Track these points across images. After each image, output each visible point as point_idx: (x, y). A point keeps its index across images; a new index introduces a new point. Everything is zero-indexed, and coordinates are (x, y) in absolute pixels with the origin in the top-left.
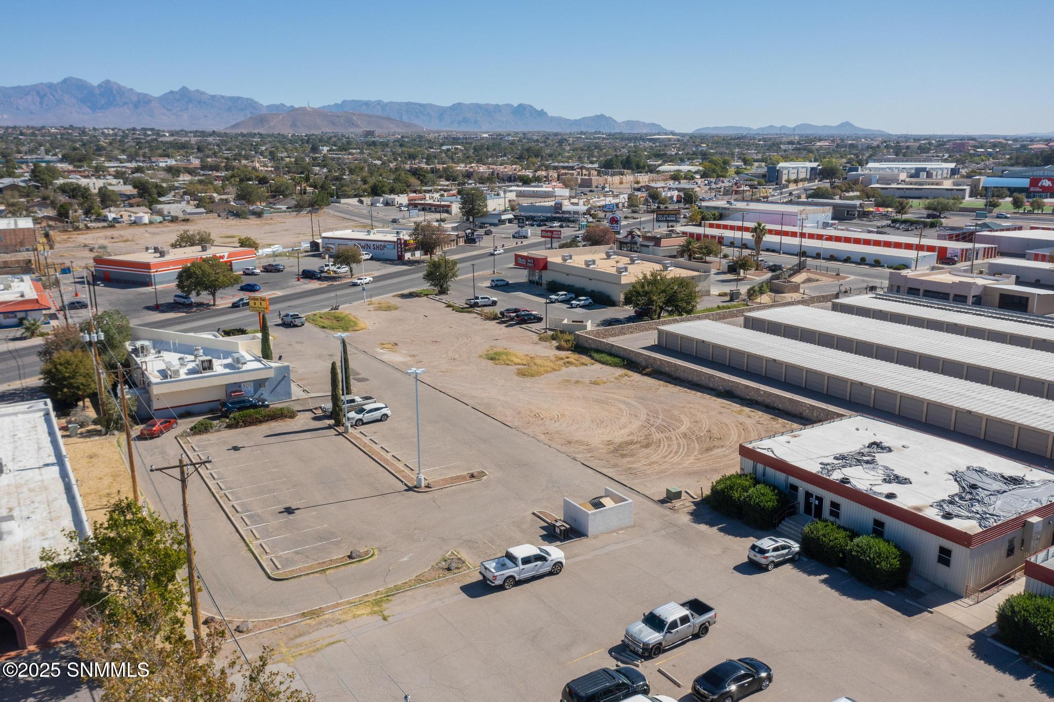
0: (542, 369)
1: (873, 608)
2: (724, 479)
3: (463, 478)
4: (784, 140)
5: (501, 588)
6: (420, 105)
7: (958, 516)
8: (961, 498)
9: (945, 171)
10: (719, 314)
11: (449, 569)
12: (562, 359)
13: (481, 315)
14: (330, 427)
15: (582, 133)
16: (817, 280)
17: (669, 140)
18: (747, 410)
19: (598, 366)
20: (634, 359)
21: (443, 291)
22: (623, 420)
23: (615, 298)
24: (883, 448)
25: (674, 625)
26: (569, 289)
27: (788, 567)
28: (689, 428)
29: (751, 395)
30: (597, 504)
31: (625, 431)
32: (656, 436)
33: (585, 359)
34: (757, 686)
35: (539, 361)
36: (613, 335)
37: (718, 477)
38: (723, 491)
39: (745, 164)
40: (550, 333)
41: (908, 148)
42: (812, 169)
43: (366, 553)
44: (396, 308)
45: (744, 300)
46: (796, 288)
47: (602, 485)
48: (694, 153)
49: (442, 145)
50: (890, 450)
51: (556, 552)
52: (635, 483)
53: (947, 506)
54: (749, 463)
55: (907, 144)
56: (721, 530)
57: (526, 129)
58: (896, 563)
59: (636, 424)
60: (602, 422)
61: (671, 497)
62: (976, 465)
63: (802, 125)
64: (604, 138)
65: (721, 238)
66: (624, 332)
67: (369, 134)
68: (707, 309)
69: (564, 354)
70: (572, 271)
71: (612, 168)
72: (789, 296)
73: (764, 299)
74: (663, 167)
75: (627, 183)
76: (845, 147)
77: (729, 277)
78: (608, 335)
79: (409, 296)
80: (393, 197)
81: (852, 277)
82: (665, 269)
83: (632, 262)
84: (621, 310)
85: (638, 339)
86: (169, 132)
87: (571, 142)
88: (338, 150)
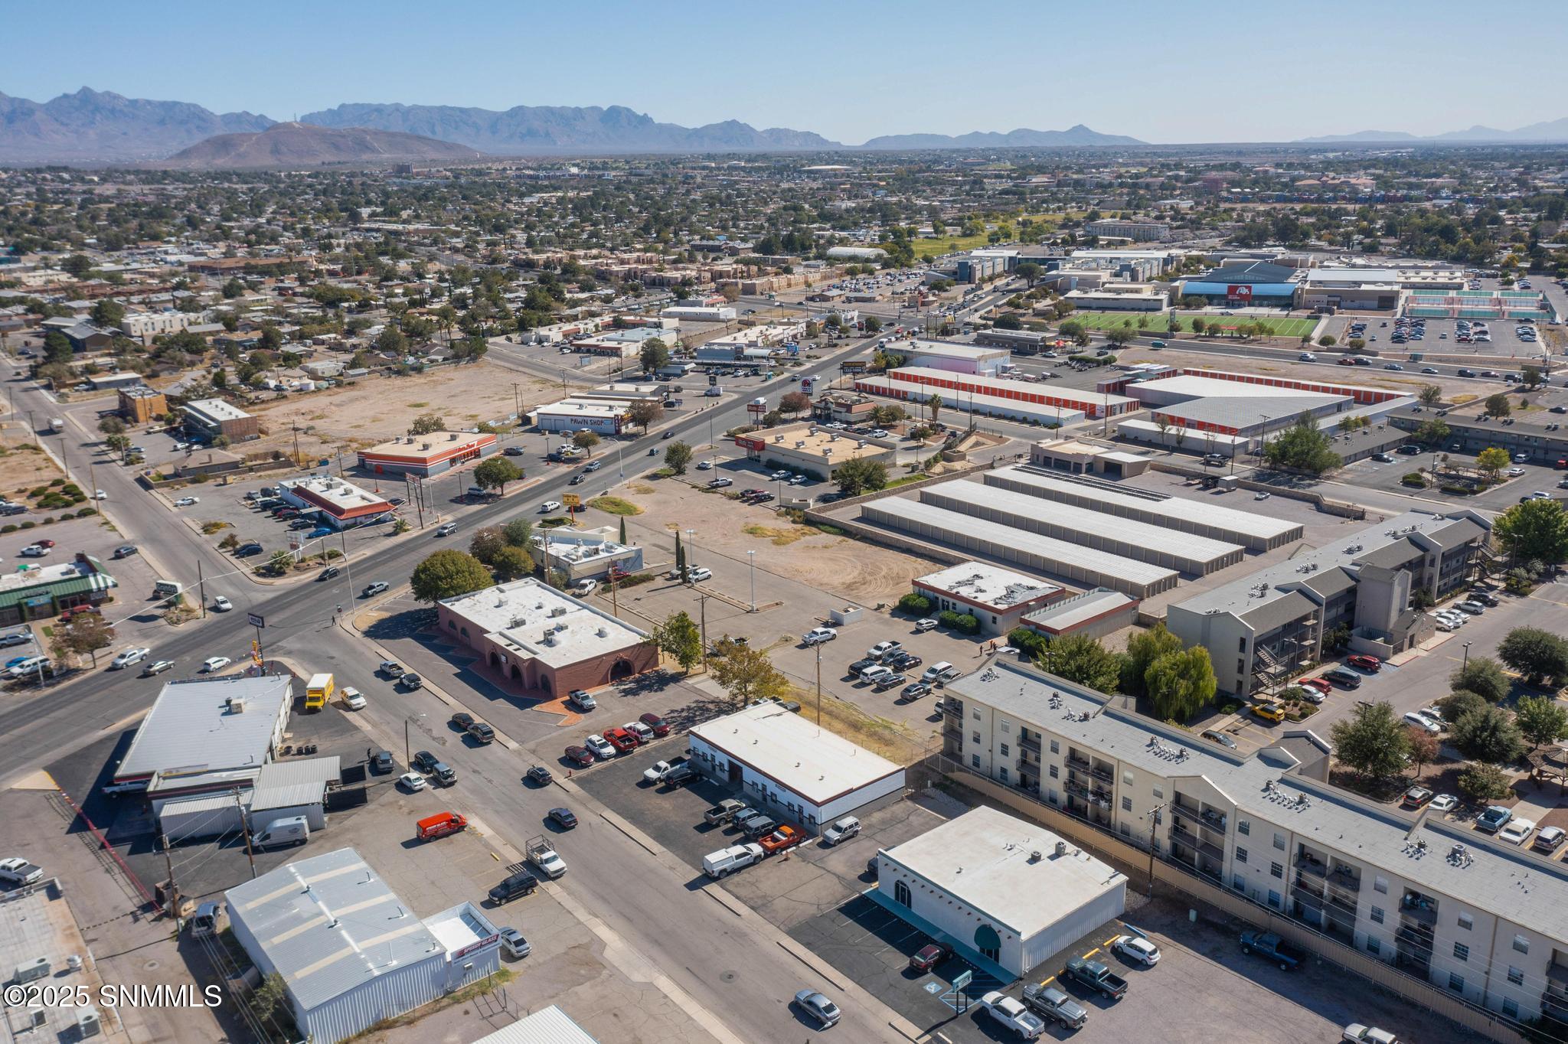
0: (789, 539)
1: (965, 642)
2: (905, 597)
3: (773, 605)
4: (992, 168)
5: (811, 645)
6: (462, 110)
7: (1002, 604)
8: (1005, 597)
9: (1155, 263)
10: (902, 488)
11: (787, 641)
12: (799, 530)
13: (725, 495)
14: (679, 584)
15: (710, 157)
16: (982, 444)
17: (836, 173)
18: (918, 559)
19: (824, 535)
20: (848, 529)
21: (680, 472)
22: (849, 570)
23: (823, 475)
24: (980, 577)
25: (886, 648)
26: (786, 467)
27: (932, 631)
28: (887, 572)
29: (923, 551)
30: (847, 611)
31: (851, 576)
32: (869, 578)
33: (814, 530)
34: (916, 665)
35: (785, 533)
36: (830, 510)
37: (902, 596)
38: (904, 602)
39: (936, 232)
40: (784, 509)
41: (1147, 186)
42: (1011, 258)
44: (652, 491)
45: (922, 471)
46: (962, 457)
47: (846, 604)
48: (872, 209)
49: (521, 195)
50: (983, 578)
51: (833, 631)
52: (860, 602)
53: (998, 601)
54: (916, 588)
56: (903, 619)
57: (627, 151)
58: (976, 624)
59: (856, 573)
60: (836, 572)
61: (880, 607)
62: (1019, 582)
63: (1018, 131)
64: (743, 169)
65: (905, 393)
66: (835, 507)
67: (402, 170)
68: (897, 482)
69: (799, 526)
70: (785, 452)
71: (773, 254)
72: (958, 465)
73: (938, 468)
74: (836, 250)
75: (797, 284)
76: (1068, 185)
77: (913, 443)
78: (824, 510)
79: (654, 477)
80: (543, 331)
81: (1013, 439)
82: (860, 447)
83: (833, 440)
84: (831, 488)
85: (846, 513)
86: (96, 173)
87: (699, 180)
88: (384, 214)
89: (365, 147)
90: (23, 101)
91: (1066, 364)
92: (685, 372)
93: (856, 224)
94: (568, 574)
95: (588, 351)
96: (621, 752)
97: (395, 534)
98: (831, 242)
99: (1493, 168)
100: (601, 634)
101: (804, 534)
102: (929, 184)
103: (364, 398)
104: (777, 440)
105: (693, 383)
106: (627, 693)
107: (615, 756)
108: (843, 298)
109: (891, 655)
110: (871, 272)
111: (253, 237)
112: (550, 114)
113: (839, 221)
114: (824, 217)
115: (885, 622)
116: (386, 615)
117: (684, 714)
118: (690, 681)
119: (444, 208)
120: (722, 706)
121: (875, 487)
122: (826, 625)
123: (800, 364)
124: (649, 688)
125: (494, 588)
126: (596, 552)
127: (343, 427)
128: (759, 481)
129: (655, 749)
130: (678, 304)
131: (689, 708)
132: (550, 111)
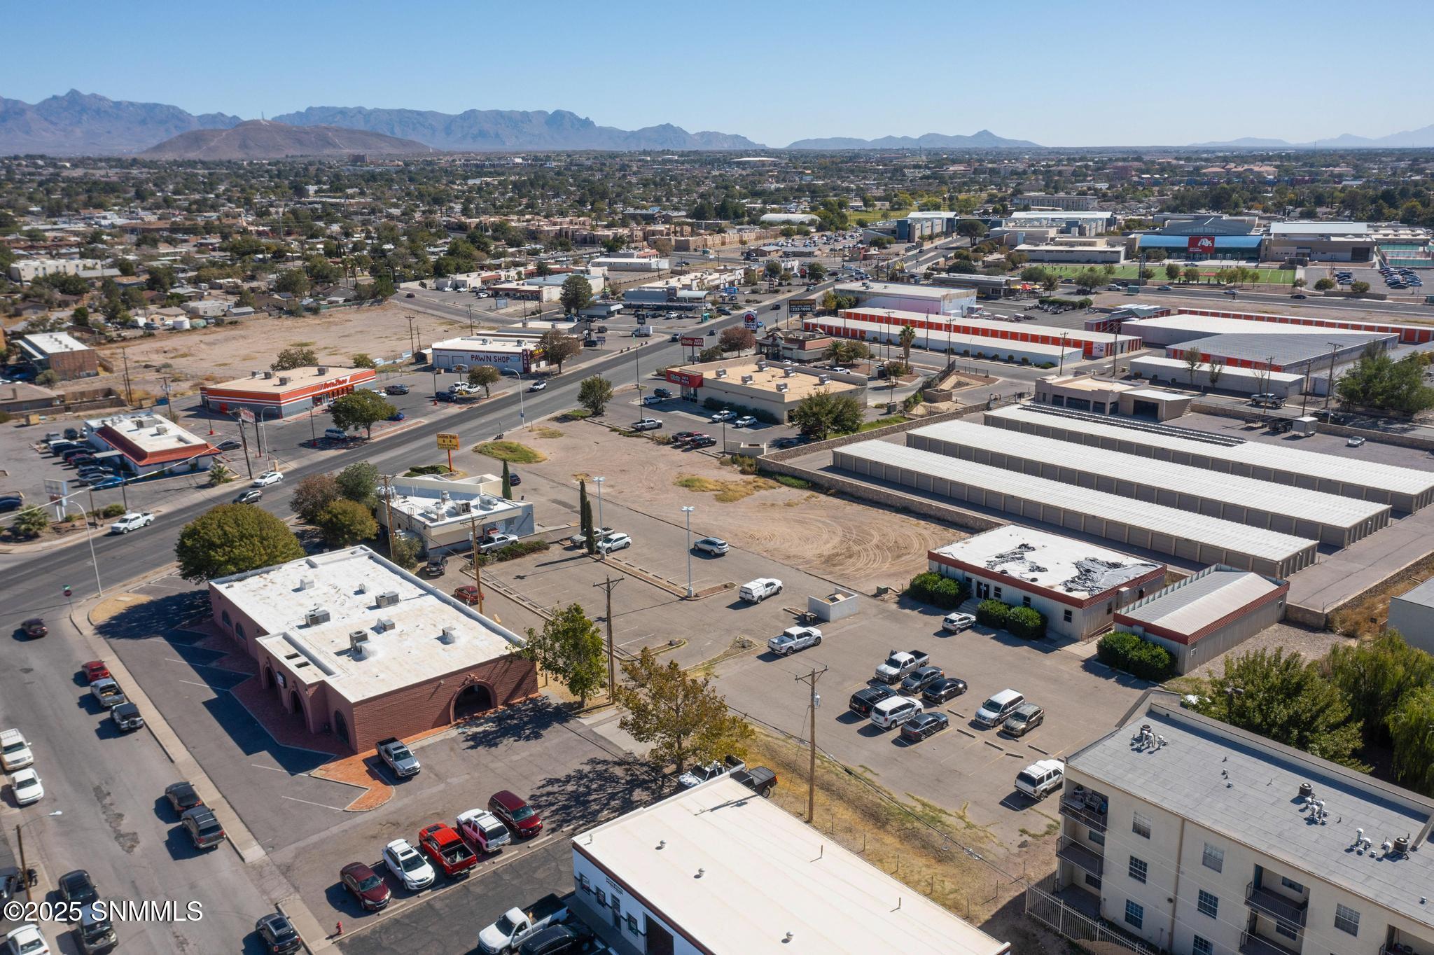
0: (737, 494)
1: (1024, 651)
2: (920, 576)
3: (719, 588)
4: (909, 161)
5: (785, 655)
6: (419, 113)
7: (1076, 590)
8: (1079, 579)
9: (1100, 223)
10: (882, 431)
11: (744, 647)
12: (750, 483)
13: (652, 439)
14: (584, 556)
15: (645, 153)
16: (968, 384)
17: (763, 164)
18: (923, 523)
19: (785, 489)
20: (817, 481)
21: (598, 413)
22: (825, 536)
23: (778, 416)
24: (1029, 548)
25: (905, 664)
26: (731, 407)
27: (969, 631)
28: (880, 541)
29: (925, 510)
30: (834, 600)
31: (829, 546)
32: (856, 548)
33: (771, 482)
34: (959, 692)
35: (732, 487)
36: (790, 457)
37: (913, 577)
38: (919, 585)
39: (865, 205)
40: (729, 457)
41: (1060, 173)
42: (949, 220)
43: (680, 641)
44: (561, 435)
45: (901, 412)
46: (947, 396)
47: (831, 589)
48: (800, 189)
49: (466, 178)
50: (1034, 549)
51: (816, 631)
52: (851, 584)
53: (1070, 584)
54: (936, 565)
55: (1061, 168)
56: (920, 612)
57: (570, 148)
58: (1038, 622)
59: (836, 539)
60: (808, 539)
61: (880, 592)
62: (1091, 556)
63: (929, 135)
64: (677, 161)
65: (863, 332)
66: (797, 454)
67: (357, 159)
68: (871, 425)
69: (751, 478)
70: (729, 388)
71: (705, 219)
72: (943, 406)
73: (919, 410)
74: (768, 217)
75: (731, 243)
76: (985, 173)
77: (881, 383)
78: (783, 457)
79: (565, 419)
80: (460, 277)
81: (1001, 379)
82: (822, 382)
83: (787, 375)
84: (790, 431)
85: (813, 460)
86: (69, 160)
87: (635, 169)
88: (330, 190)
89: (328, 143)
90: (16, 102)
91: (1037, 307)
92: (611, 314)
93: (786, 199)
94: (422, 539)
95: (507, 295)
96: (445, 877)
97: (210, 485)
98: (763, 211)
99: (1381, 162)
100: (445, 639)
101: (758, 488)
102: (852, 172)
103: (244, 337)
104: (719, 375)
105: (619, 326)
106: (479, 741)
107: (433, 886)
108: (780, 253)
109: (916, 675)
110: (807, 233)
111: (194, 207)
112: (498, 116)
113: (772, 198)
114: (755, 194)
115: (891, 617)
116: (144, 599)
117: (570, 788)
118: (586, 721)
119: (390, 189)
120: (638, 771)
121: (846, 430)
122: (803, 621)
123: (740, 308)
124: (515, 732)
125: (302, 561)
126: (466, 508)
127: (204, 365)
128: (697, 423)
129: (512, 868)
130: (607, 256)
131: (581, 776)
132: (499, 114)
